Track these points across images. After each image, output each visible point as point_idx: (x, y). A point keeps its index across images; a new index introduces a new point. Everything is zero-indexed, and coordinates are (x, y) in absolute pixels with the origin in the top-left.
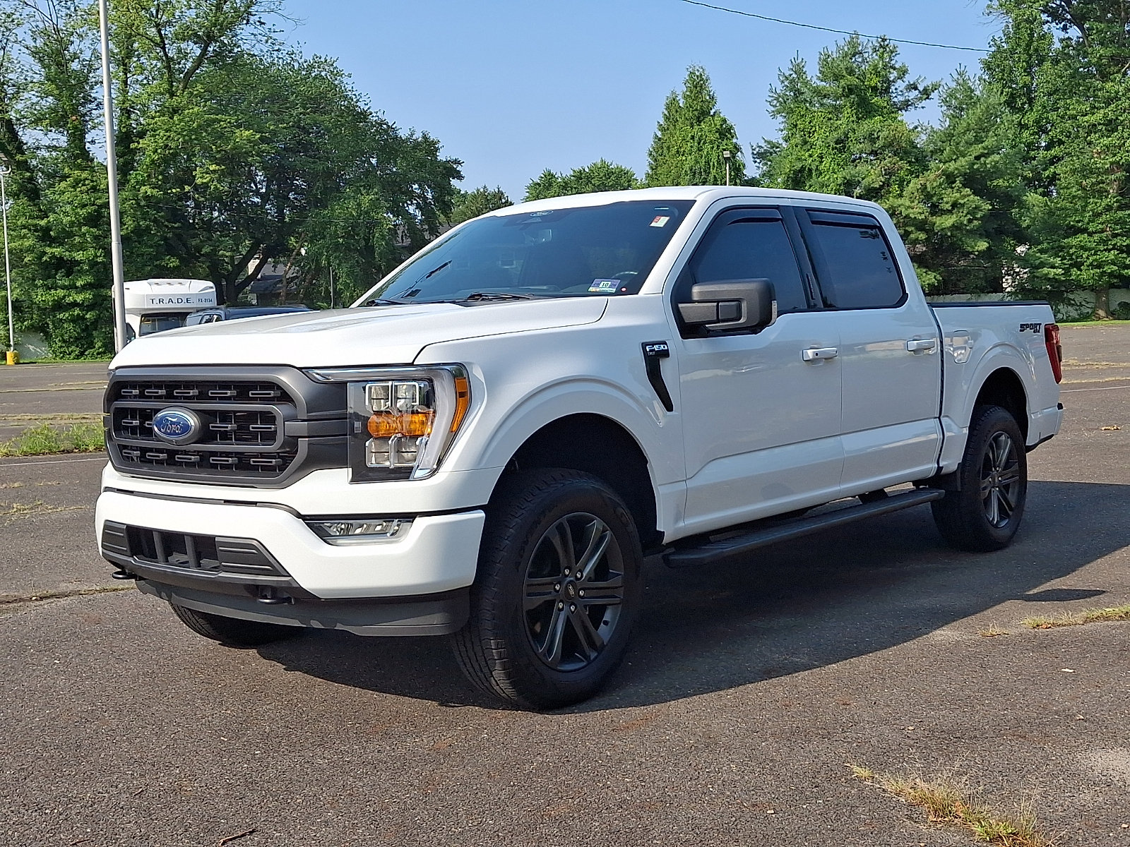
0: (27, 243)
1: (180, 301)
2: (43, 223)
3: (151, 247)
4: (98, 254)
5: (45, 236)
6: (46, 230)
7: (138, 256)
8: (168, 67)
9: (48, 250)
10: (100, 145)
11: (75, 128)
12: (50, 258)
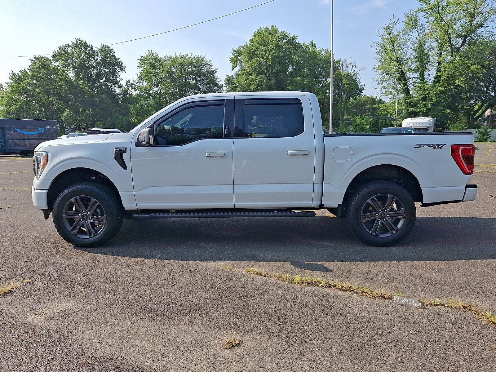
0: (404, 107)
1: (420, 124)
2: (409, 101)
3: (442, 106)
4: (424, 110)
5: (410, 105)
6: (410, 103)
7: (437, 109)
8: (452, 48)
9: (410, 109)
10: (431, 75)
11: (421, 71)
12: (410, 111)
